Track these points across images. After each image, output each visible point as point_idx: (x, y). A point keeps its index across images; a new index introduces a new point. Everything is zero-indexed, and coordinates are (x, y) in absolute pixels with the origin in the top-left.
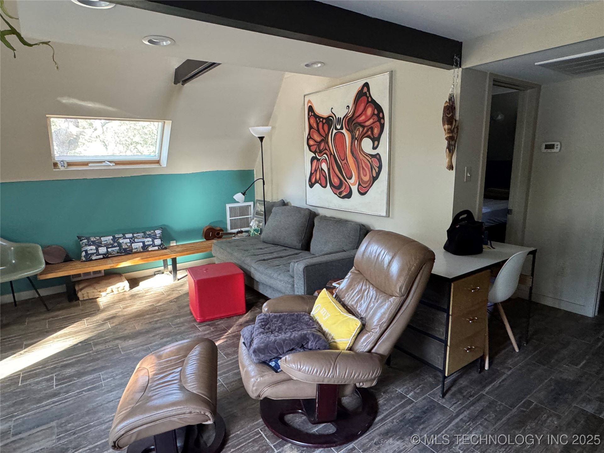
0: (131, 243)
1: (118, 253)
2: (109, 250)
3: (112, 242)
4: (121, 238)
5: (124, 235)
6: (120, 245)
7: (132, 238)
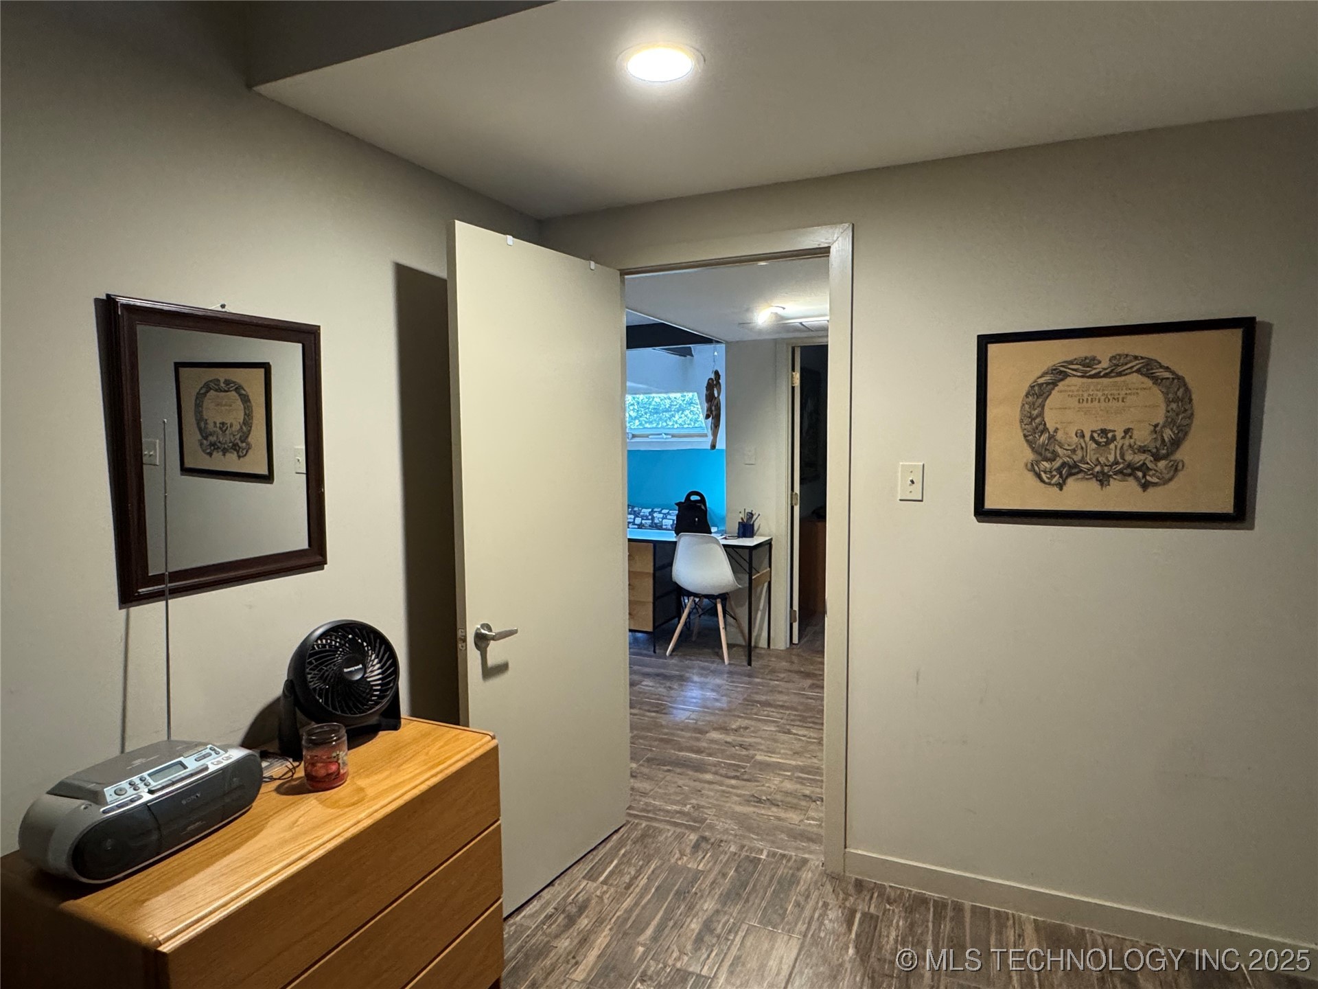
0: (663, 518)
1: (650, 526)
2: (643, 522)
3: (648, 514)
4: (656, 512)
5: (661, 510)
6: (653, 519)
7: (665, 514)
